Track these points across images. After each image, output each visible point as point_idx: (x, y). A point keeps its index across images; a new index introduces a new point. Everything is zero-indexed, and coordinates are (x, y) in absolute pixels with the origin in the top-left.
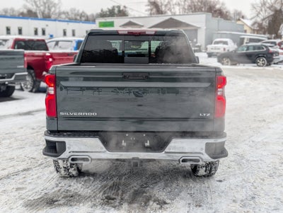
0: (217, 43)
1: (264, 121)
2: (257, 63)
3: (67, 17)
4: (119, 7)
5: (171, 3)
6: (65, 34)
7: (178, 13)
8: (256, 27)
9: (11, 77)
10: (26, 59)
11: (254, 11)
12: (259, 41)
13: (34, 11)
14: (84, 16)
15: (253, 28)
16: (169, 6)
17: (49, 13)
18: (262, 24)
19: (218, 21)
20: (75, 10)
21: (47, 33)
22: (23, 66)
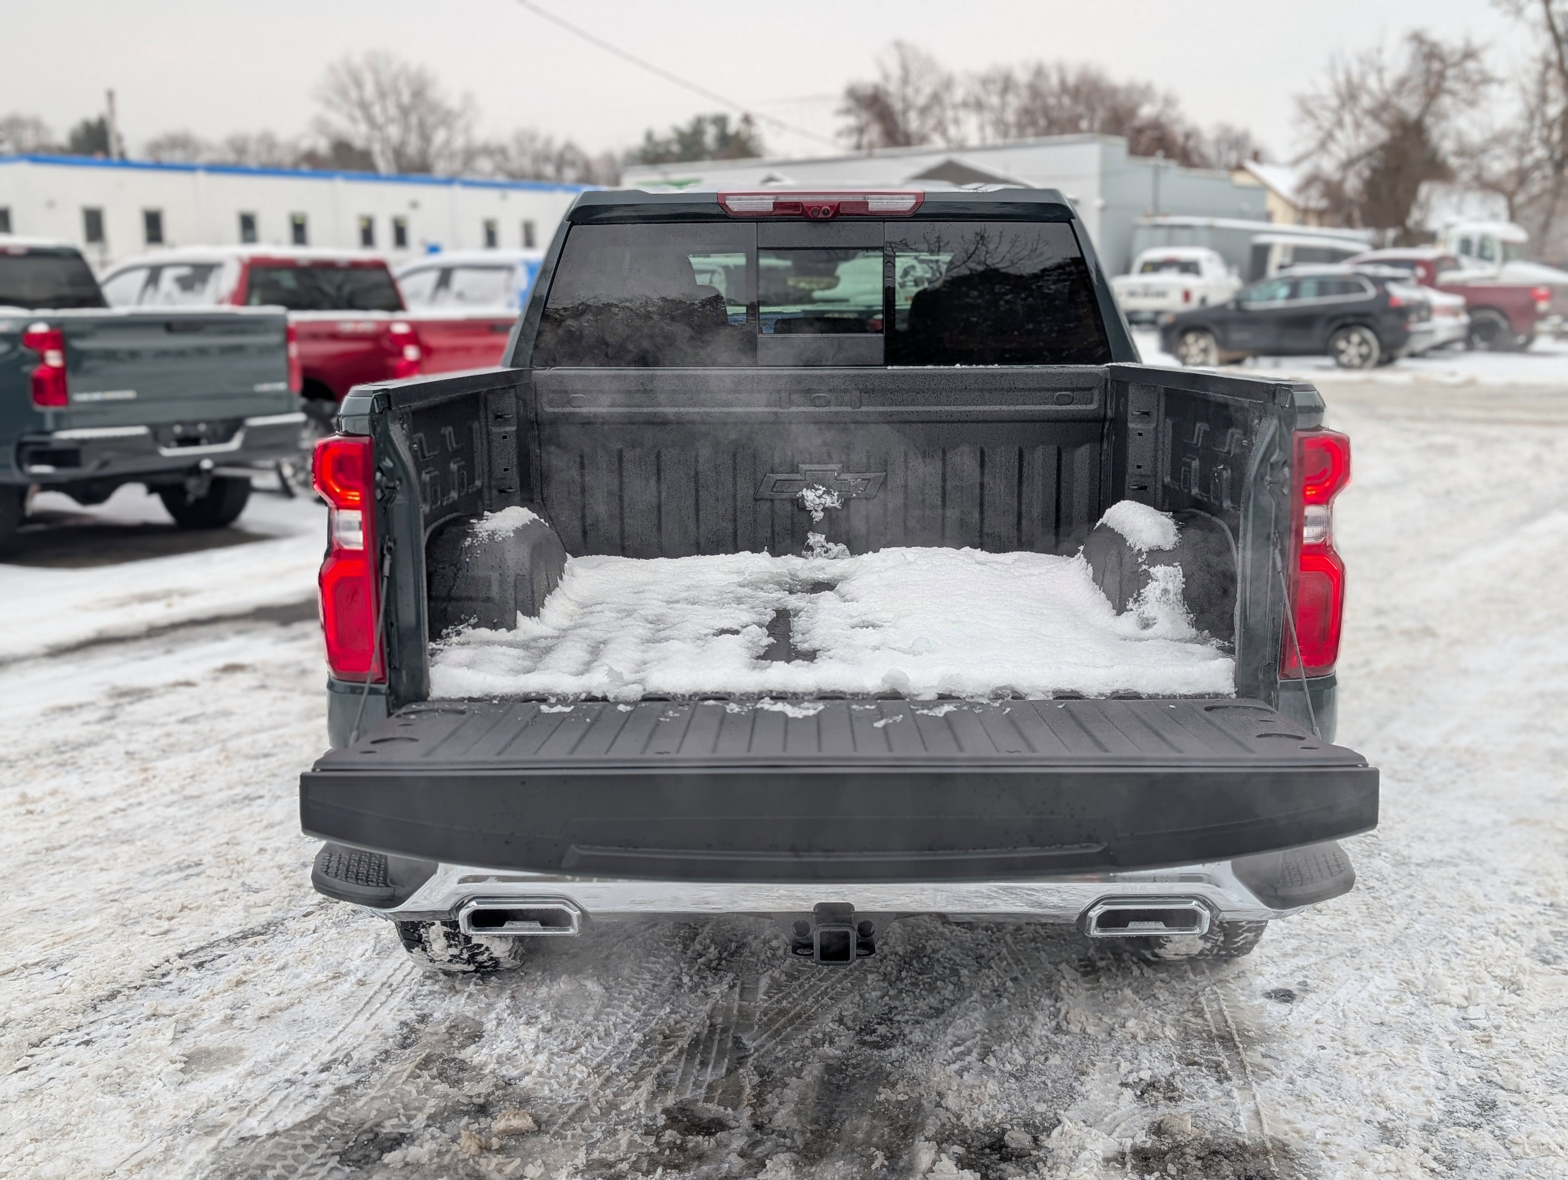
0: (1155, 267)
1: (1428, 632)
2: (1335, 353)
3: (498, 168)
4: (721, 121)
5: (947, 98)
6: (491, 239)
7: (974, 140)
8: (1316, 200)
9: (227, 437)
10: (294, 349)
11: (1308, 127)
12: (1335, 256)
13: (359, 143)
14: (573, 164)
15: (1301, 202)
16: (936, 110)
17: (423, 153)
18: (1341, 182)
19: (1157, 171)
20: (533, 138)
21: (414, 235)
22: (282, 386)
